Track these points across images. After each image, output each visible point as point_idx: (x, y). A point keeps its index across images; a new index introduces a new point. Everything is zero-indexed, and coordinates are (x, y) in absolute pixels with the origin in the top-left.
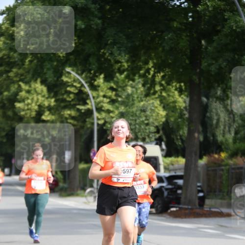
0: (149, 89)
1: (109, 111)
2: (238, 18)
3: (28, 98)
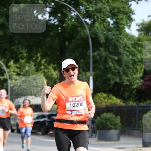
0: (38, 68)
2: (85, 31)
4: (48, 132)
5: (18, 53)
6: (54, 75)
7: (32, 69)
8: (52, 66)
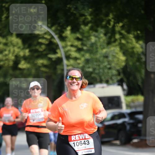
0: (110, 38)
1: (76, 59)
3: (5, 50)
4: (131, 140)
5: (78, 15)
6: (137, 48)
7: (101, 40)
8: (134, 34)
